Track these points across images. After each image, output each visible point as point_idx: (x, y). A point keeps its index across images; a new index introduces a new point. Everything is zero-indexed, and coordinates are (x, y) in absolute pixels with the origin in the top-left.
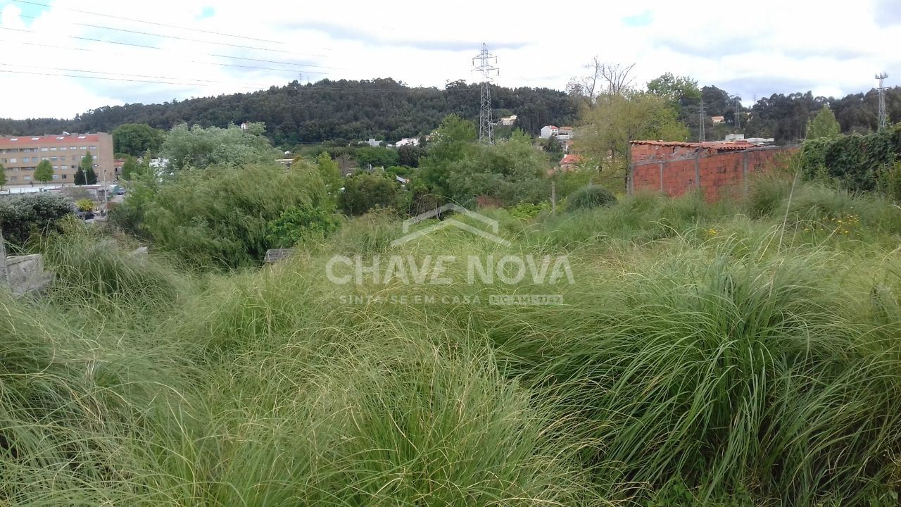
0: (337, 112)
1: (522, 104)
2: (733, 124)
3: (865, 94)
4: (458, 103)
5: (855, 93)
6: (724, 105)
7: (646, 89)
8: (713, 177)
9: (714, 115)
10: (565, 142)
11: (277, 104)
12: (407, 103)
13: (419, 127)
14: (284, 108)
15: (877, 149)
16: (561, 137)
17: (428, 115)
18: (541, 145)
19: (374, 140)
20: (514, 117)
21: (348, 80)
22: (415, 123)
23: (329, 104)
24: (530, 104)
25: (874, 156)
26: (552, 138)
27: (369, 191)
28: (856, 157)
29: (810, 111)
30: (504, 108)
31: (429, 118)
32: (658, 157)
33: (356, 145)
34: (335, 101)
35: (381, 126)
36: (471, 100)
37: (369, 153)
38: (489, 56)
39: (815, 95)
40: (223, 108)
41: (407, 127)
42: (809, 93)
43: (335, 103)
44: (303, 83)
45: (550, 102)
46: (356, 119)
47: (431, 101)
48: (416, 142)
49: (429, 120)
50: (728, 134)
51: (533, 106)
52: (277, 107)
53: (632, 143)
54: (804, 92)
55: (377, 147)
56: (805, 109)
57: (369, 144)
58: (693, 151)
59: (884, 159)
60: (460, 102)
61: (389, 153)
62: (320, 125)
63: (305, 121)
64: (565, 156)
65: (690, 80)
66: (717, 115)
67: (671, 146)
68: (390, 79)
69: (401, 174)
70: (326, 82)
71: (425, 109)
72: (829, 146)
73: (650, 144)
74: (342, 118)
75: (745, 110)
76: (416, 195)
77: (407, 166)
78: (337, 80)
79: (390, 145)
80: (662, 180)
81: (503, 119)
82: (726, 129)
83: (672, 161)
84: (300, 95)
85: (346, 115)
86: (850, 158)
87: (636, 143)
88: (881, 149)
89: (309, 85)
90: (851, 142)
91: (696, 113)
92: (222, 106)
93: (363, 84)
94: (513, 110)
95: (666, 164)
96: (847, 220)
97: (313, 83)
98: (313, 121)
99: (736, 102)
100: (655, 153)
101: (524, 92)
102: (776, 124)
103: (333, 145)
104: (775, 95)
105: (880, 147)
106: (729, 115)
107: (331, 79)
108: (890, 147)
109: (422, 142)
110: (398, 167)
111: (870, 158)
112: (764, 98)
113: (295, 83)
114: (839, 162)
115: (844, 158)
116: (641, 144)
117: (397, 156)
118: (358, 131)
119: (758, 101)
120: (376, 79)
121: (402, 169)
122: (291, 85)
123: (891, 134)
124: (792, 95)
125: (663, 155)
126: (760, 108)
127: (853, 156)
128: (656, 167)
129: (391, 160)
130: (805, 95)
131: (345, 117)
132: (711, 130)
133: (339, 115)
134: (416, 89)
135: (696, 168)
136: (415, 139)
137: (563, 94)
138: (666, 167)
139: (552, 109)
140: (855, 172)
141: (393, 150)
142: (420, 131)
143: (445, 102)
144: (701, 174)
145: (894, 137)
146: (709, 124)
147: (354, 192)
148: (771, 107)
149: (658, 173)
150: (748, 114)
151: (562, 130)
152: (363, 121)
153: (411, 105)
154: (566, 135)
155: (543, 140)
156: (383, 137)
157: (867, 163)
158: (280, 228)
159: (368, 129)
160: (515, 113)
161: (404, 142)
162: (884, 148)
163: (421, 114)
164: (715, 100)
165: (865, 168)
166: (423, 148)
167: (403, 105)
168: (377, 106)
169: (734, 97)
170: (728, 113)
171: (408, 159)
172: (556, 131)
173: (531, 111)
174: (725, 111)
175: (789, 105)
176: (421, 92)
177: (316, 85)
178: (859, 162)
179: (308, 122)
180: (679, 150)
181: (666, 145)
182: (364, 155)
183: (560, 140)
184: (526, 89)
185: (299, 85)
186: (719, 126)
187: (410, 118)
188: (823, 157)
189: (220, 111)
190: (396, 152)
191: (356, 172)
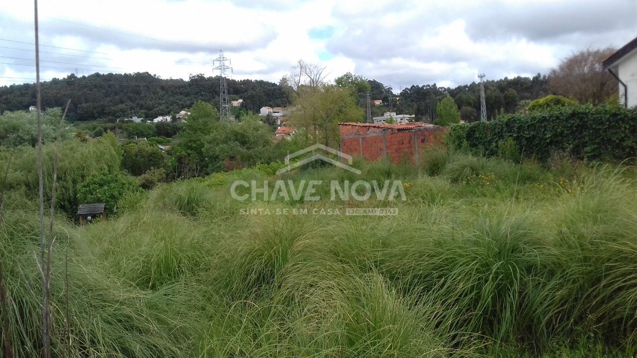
0: (106, 97)
1: (246, 91)
2: (388, 105)
3: (469, 85)
4: (199, 91)
5: (462, 85)
6: (382, 92)
7: (334, 84)
8: (395, 147)
9: (376, 100)
10: (277, 118)
11: (58, 91)
12: (161, 90)
13: (171, 108)
14: (64, 95)
15: (497, 130)
16: (276, 114)
17: (177, 99)
18: (261, 120)
19: (136, 118)
20: (241, 101)
21: (114, 73)
22: (167, 105)
23: (100, 91)
24: (252, 91)
25: (495, 134)
26: (269, 116)
27: (143, 157)
28: (484, 135)
29: (436, 96)
30: (233, 94)
31: (178, 101)
32: (357, 133)
33: (123, 122)
34: (104, 89)
35: (142, 107)
36: (209, 89)
37: (133, 128)
38: (225, 59)
39: (438, 86)
40: (14, 95)
41: (161, 108)
42: (435, 84)
43: (104, 91)
44: (79, 76)
45: (266, 90)
46: (122, 102)
47: (179, 89)
48: (169, 118)
49: (178, 103)
50: (386, 112)
51: (254, 93)
52: (58, 93)
53: (340, 124)
54: (431, 84)
55: (140, 123)
56: (433, 95)
57: (133, 121)
58: (381, 130)
59: (501, 137)
60: (200, 90)
61: (149, 128)
62: (93, 106)
63: (81, 104)
64: (279, 128)
65: (363, 78)
66: (378, 99)
67: (367, 126)
68: (147, 73)
69: (161, 143)
70: (97, 75)
71: (174, 95)
72: (468, 128)
73: (353, 125)
74: (110, 101)
75: (395, 96)
76: (180, 159)
77: (163, 137)
78: (106, 73)
79: (149, 121)
80: (361, 149)
81: (232, 102)
82: (384, 109)
83: (368, 136)
84: (77, 85)
85: (114, 99)
86: (481, 135)
87: (342, 125)
88: (500, 130)
89: (84, 77)
90: (481, 125)
91: (364, 98)
92: (14, 94)
93: (127, 77)
94: (239, 95)
95: (363, 139)
96: (488, 176)
97: (86, 75)
98: (88, 104)
99: (389, 91)
100: (355, 131)
101: (247, 83)
102: (415, 106)
103: (105, 122)
104: (413, 86)
105: (499, 129)
106: (385, 99)
107: (101, 73)
108: (505, 129)
109: (174, 119)
110: (156, 138)
111: (493, 136)
112: (406, 88)
113: (72, 76)
114: (474, 138)
115: (478, 136)
116: (346, 125)
117: (155, 129)
118: (123, 111)
119: (403, 90)
120: (136, 72)
121: (160, 139)
122: (69, 77)
123: (505, 121)
124: (424, 86)
125: (361, 133)
126: (404, 94)
127: (483, 134)
128: (357, 140)
129: (151, 132)
130: (432, 86)
131: (113, 101)
132: (375, 110)
133: (108, 99)
134: (167, 81)
135: (384, 141)
136: (168, 117)
137: (274, 85)
138: (364, 140)
139: (268, 95)
140: (484, 144)
141: (151, 125)
142: (171, 110)
143: (190, 89)
144: (387, 144)
145: (507, 123)
146: (373, 105)
147: (132, 158)
148: (411, 94)
149: (358, 144)
150: (398, 99)
151: (276, 109)
152: (127, 103)
153: (164, 92)
154: (278, 113)
155: (262, 116)
156: (143, 115)
157: (492, 138)
158: (88, 189)
159: (131, 110)
160: (241, 98)
161: (160, 119)
162: (501, 130)
163: (171, 99)
164: (376, 89)
165: (490, 142)
166: (175, 123)
167: (158, 92)
168: (138, 93)
169: (387, 88)
170: (384, 98)
171: (164, 132)
172: (271, 110)
173: (253, 96)
174: (383, 96)
175: (423, 93)
176: (171, 83)
177: (89, 77)
178: (486, 138)
179: (84, 105)
180: (372, 129)
181: (363, 126)
182: (130, 129)
183: (274, 116)
184: (248, 80)
185: (76, 77)
186: (379, 107)
187: (164, 101)
188: (465, 135)
189: (12, 97)
190: (154, 126)
191: (126, 142)
